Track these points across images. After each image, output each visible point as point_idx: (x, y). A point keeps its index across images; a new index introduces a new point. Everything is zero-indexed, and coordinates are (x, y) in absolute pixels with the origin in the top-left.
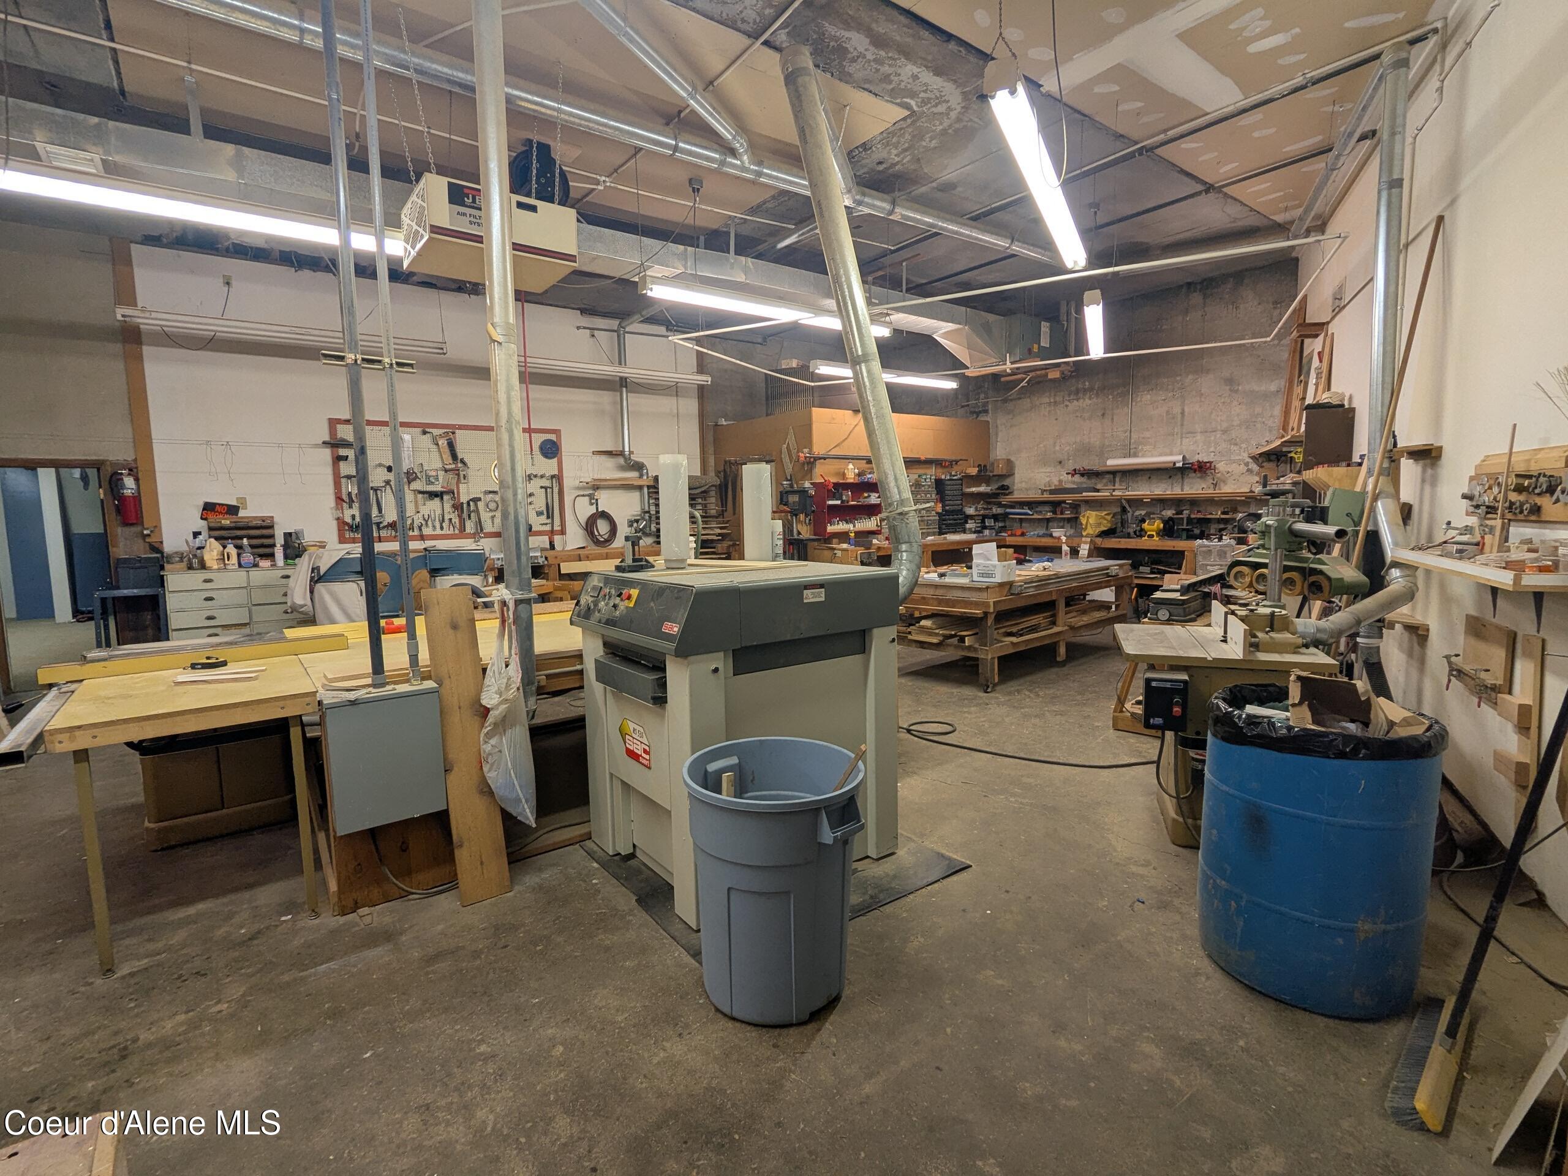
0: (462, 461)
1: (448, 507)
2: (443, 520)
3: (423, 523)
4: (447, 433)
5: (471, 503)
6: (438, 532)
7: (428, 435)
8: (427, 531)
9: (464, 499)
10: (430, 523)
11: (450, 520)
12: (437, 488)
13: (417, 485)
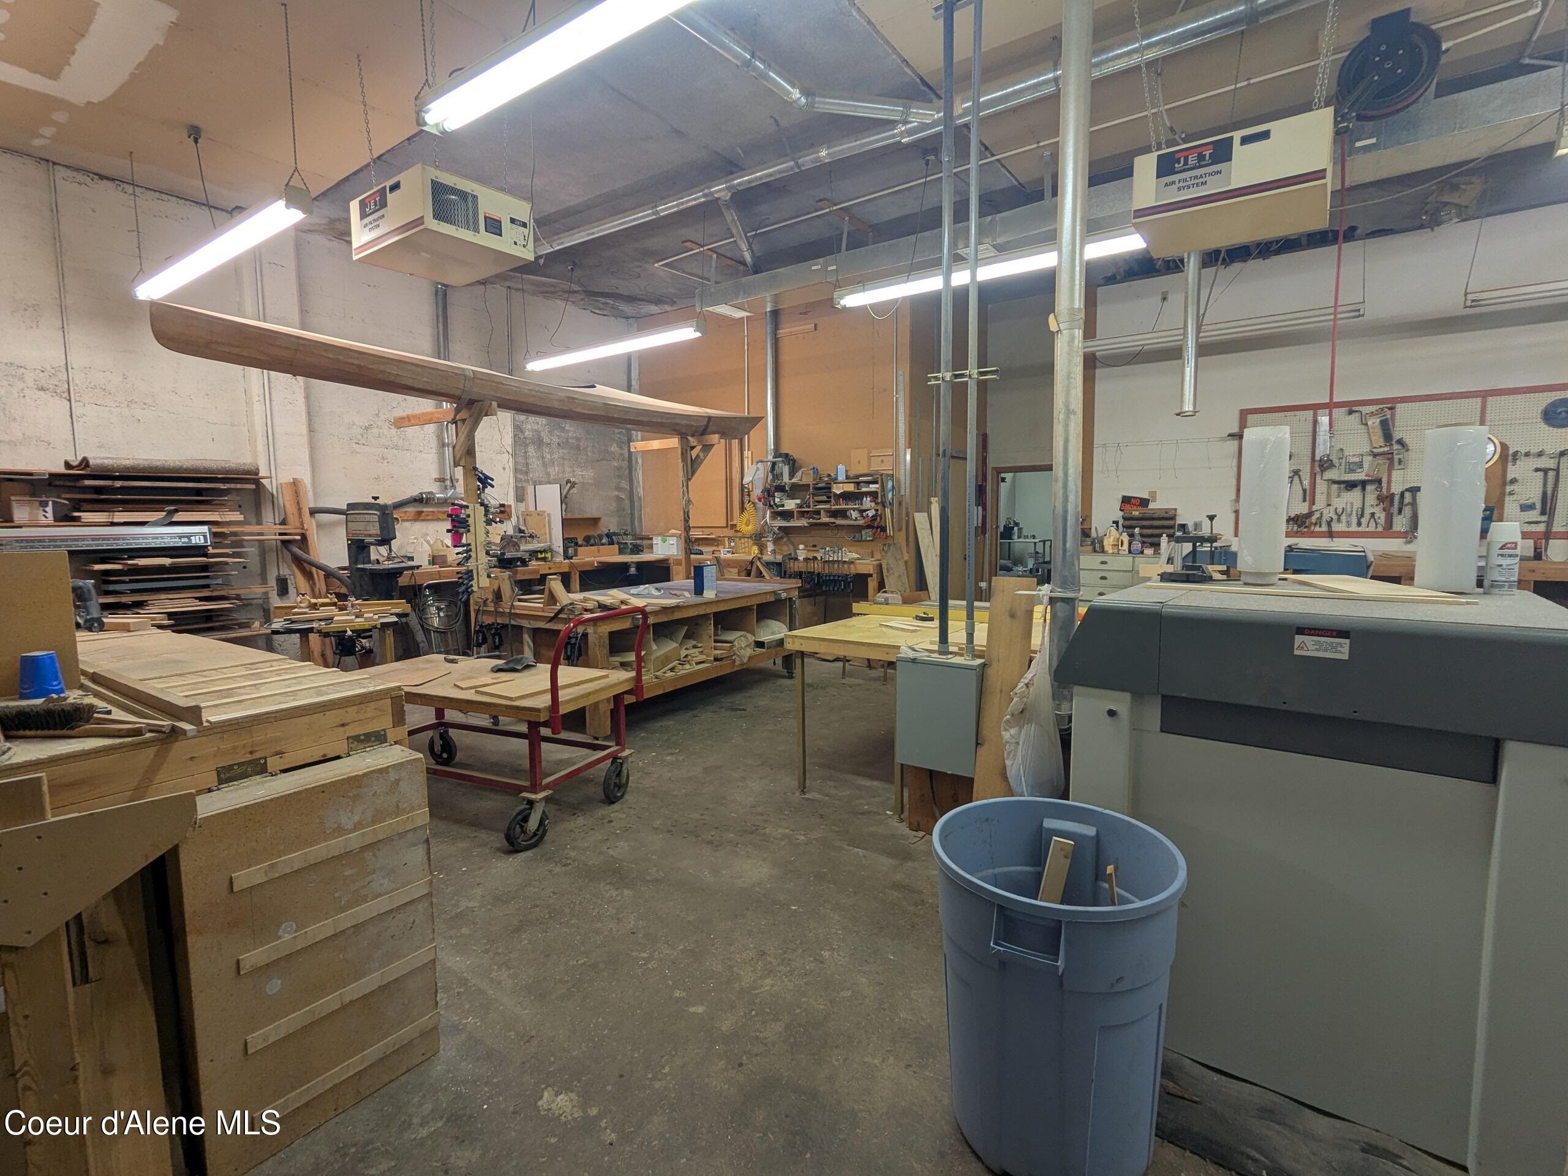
0: (1400, 442)
1: (1371, 498)
2: (1362, 515)
3: (1335, 517)
4: (1382, 409)
5: (1407, 495)
6: (1354, 528)
7: (1357, 415)
8: (1337, 527)
9: (1396, 489)
10: (1344, 518)
11: (1373, 514)
12: (1359, 476)
13: (1332, 474)
